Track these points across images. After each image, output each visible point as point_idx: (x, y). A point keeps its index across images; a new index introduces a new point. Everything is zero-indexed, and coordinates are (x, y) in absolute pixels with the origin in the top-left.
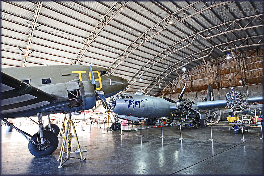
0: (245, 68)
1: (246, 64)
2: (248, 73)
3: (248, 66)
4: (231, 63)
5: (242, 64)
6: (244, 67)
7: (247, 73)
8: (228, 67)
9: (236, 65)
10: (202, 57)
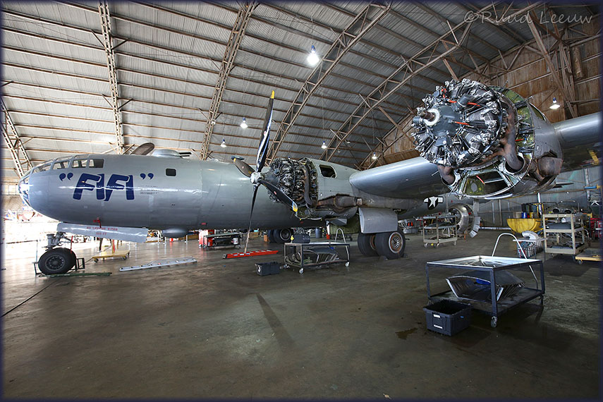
0: (579, 71)
1: (582, 59)
2: (588, 89)
3: (588, 66)
4: (535, 66)
5: (568, 63)
6: (574, 70)
7: (585, 86)
8: (524, 79)
9: (548, 71)
10: (441, 56)
